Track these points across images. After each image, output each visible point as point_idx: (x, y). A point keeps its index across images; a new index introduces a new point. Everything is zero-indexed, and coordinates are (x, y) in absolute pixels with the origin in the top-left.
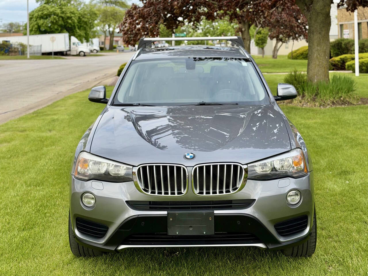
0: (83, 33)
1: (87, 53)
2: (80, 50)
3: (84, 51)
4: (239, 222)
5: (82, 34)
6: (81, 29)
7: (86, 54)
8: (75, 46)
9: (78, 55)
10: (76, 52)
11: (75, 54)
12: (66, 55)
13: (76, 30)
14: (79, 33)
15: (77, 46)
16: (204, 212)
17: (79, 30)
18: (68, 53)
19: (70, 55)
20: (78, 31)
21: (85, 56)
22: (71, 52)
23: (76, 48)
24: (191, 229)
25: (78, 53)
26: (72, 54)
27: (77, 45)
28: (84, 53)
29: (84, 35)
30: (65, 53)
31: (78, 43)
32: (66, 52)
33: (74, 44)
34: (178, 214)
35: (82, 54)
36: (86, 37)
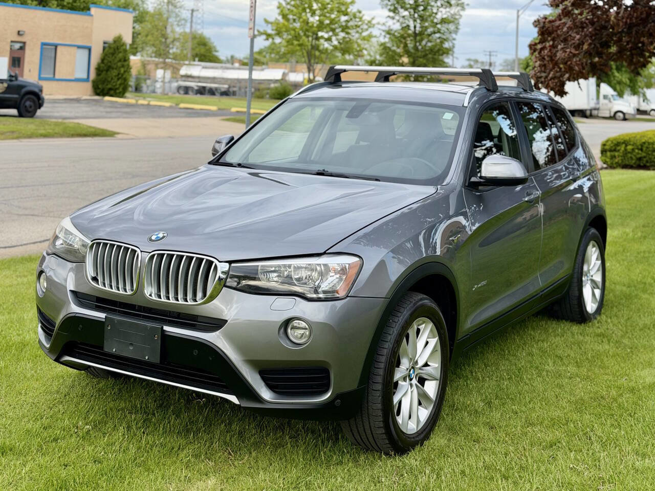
0: (625, 78)
1: (629, 114)
2: (616, 108)
3: (625, 111)
4: (195, 352)
5: (624, 80)
6: (621, 71)
7: (627, 117)
8: (606, 101)
9: (613, 117)
10: (608, 112)
11: (608, 115)
12: (591, 116)
13: (613, 73)
14: (618, 77)
15: (610, 101)
16: (149, 324)
17: (618, 72)
18: (595, 112)
19: (597, 117)
20: (616, 74)
21: (625, 119)
22: (600, 112)
23: (610, 105)
24: (131, 348)
25: (612, 114)
26: (600, 115)
27: (612, 100)
28: (624, 114)
29: (628, 82)
30: (588, 113)
31: (612, 96)
32: (591, 110)
33: (605, 97)
34: (118, 321)
35: (619, 116)
36: (631, 85)
